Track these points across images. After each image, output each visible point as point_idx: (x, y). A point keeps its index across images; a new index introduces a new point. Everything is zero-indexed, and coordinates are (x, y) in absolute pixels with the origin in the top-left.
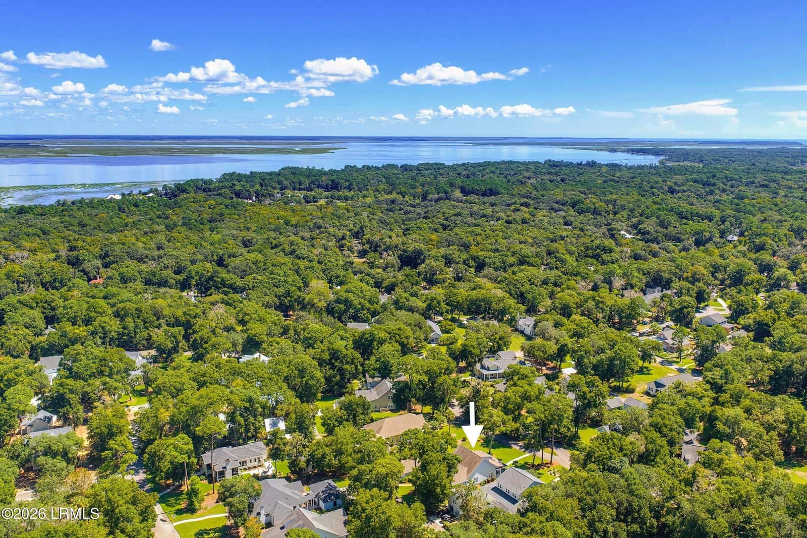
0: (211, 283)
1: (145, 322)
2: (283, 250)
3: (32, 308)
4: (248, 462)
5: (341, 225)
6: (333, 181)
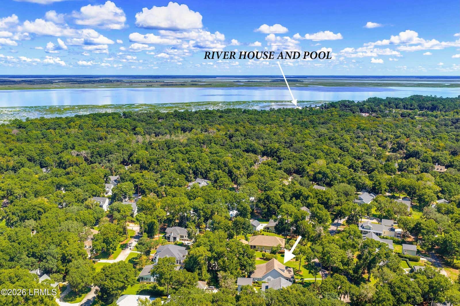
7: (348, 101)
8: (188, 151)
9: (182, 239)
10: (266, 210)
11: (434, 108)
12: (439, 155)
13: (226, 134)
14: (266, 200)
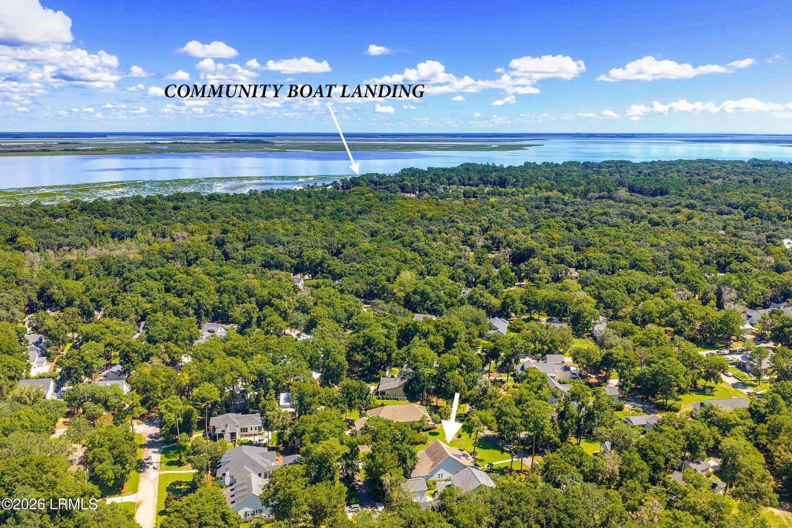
0: (319, 268)
1: (238, 299)
2: (402, 242)
3: (156, 280)
4: (249, 429)
5: (474, 220)
6: (500, 178)
7: (377, 174)
8: (164, 274)
9: (245, 433)
10: (369, 363)
11: (503, 183)
12: (564, 252)
13: (209, 239)
14: (366, 347)
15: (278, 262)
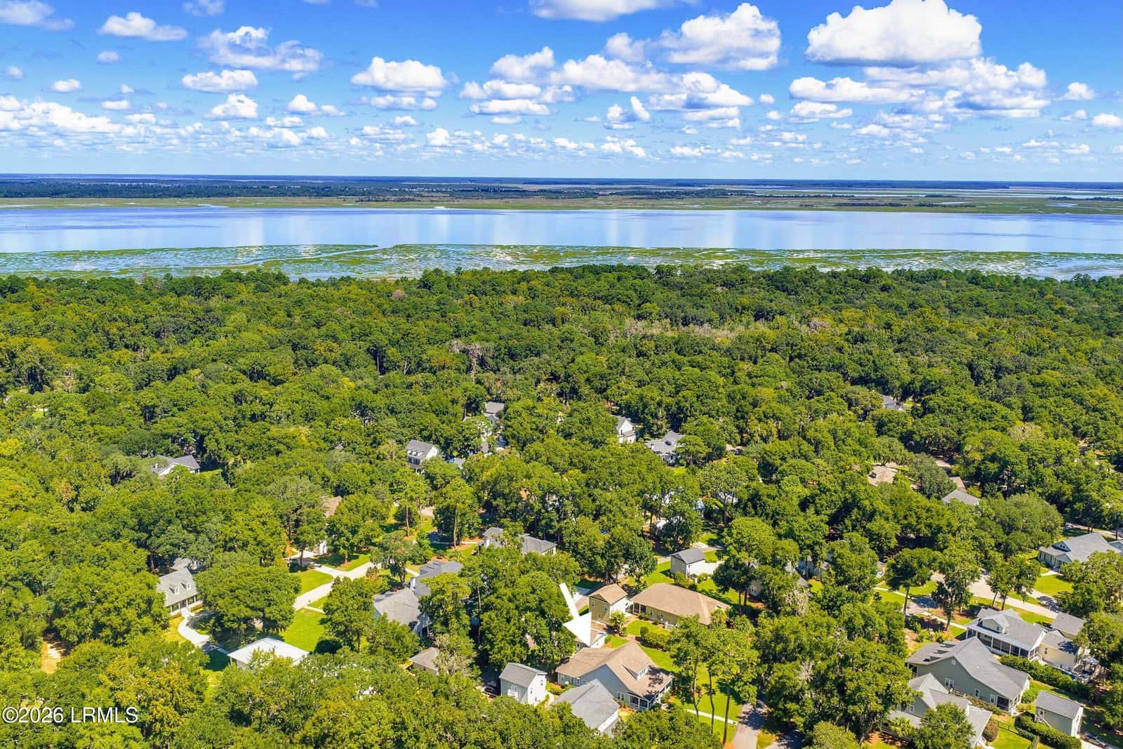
15: (882, 377)
